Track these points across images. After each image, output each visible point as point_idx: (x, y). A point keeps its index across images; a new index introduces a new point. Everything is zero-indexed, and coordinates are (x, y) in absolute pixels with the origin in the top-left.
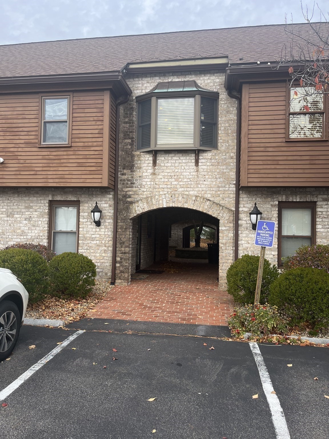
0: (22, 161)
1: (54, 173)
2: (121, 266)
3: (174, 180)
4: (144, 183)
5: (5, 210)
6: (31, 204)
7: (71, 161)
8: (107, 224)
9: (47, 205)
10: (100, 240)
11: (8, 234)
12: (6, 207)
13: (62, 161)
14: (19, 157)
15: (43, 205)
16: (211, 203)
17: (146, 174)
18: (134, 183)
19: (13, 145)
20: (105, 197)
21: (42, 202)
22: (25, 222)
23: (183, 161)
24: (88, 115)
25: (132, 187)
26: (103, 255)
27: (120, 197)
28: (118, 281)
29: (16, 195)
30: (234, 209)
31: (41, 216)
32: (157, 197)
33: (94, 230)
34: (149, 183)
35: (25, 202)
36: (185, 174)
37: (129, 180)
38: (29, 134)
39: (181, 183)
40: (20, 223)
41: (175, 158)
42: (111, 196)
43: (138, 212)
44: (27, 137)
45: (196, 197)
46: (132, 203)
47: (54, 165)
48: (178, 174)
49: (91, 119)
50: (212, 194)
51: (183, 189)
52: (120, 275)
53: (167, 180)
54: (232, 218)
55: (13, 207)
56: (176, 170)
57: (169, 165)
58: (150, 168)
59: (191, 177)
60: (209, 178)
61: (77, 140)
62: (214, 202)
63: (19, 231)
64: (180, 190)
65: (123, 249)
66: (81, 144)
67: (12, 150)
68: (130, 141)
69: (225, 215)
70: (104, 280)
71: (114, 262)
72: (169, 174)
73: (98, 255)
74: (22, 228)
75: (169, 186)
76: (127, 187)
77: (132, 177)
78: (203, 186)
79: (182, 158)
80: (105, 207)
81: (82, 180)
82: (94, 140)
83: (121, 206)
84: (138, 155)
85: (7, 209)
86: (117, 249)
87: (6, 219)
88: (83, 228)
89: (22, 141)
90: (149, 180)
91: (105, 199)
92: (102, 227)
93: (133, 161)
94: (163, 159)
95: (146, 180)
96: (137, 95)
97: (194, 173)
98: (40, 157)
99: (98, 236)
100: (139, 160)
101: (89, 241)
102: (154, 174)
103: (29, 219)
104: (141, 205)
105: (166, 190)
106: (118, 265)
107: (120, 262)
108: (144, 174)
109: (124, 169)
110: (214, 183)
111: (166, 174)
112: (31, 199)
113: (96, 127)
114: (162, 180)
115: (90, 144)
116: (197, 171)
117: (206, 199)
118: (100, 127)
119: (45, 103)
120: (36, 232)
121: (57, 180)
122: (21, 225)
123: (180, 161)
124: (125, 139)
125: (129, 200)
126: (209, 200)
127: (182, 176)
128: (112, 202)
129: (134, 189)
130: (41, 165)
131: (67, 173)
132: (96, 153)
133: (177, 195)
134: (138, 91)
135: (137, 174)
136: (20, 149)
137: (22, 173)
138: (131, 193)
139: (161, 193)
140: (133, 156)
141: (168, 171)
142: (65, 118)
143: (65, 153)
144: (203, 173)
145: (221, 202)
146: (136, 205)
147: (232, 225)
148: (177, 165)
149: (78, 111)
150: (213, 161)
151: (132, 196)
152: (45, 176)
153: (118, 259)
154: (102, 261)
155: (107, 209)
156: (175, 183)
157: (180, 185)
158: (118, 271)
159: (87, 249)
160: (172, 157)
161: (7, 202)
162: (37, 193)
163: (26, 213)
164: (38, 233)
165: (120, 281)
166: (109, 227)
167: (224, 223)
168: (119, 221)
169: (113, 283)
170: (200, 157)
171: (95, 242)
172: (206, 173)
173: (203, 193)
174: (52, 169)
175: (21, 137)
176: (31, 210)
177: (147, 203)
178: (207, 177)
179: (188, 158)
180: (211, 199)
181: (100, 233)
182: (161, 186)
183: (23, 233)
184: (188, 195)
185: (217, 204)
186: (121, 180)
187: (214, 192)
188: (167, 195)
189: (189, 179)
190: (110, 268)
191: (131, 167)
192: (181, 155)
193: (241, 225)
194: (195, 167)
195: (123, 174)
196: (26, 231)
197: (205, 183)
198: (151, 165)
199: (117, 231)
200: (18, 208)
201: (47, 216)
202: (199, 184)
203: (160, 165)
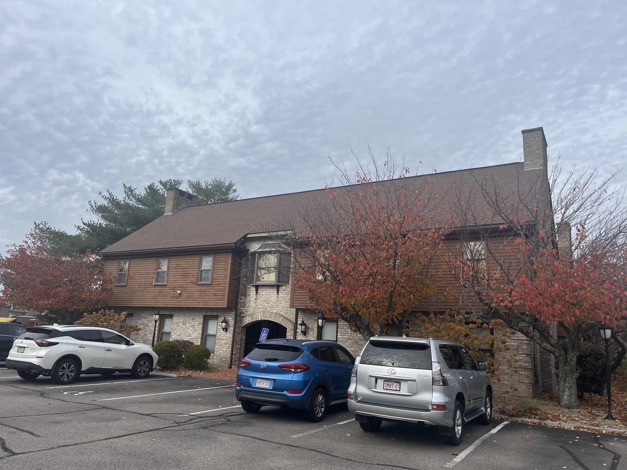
0: (189, 293)
1: (203, 299)
2: (235, 357)
3: (266, 303)
4: (251, 305)
5: (182, 321)
6: (195, 318)
7: (211, 293)
8: (230, 330)
9: (202, 318)
10: (227, 340)
11: (182, 335)
12: (183, 319)
13: (207, 293)
14: (188, 290)
15: (200, 318)
16: (283, 317)
17: (252, 299)
18: (245, 305)
19: (185, 284)
20: (231, 314)
21: (200, 316)
22: (191, 328)
23: (272, 291)
24: (221, 266)
25: (245, 307)
26: (227, 350)
27: (238, 313)
28: (233, 367)
29: (188, 312)
30: (294, 322)
31: (199, 325)
32: (256, 313)
33: (224, 334)
34: (253, 305)
35: (192, 316)
36: (272, 299)
37: (243, 303)
38: (194, 277)
39: (269, 305)
40: (189, 329)
41: (267, 289)
42: (234, 313)
43: (246, 323)
44: (192, 279)
45: (276, 313)
46: (244, 317)
47: (203, 295)
48: (268, 299)
49: (222, 268)
50: (284, 312)
51: (270, 309)
52: (234, 363)
53: (262, 303)
54: (293, 328)
55: (186, 319)
56: (267, 297)
57: (264, 293)
58: (254, 295)
59: (274, 301)
60: (283, 302)
61: (215, 280)
62: (285, 317)
63: (188, 334)
64: (269, 309)
65: (237, 346)
66: (216, 283)
67: (185, 286)
68: (246, 279)
69: (290, 325)
70: (226, 365)
71: (232, 354)
72: (264, 299)
73: (225, 349)
74: (190, 332)
75: (263, 307)
76: (242, 307)
77: (245, 301)
78: (280, 307)
79: (271, 290)
80: (230, 320)
81: (215, 304)
82: (223, 280)
83: (238, 319)
84: (249, 288)
85: (183, 320)
86: (234, 346)
87: (182, 326)
88: (219, 332)
89: (190, 281)
90: (253, 303)
91: (231, 315)
92: (228, 332)
93: (246, 291)
94: (261, 290)
95: (252, 303)
96: (252, 251)
97: (276, 299)
98: (197, 290)
99: (225, 338)
100: (249, 291)
101: (221, 341)
102: (256, 299)
103: (193, 326)
104: (248, 318)
105: (261, 309)
106: (234, 356)
107: (235, 355)
108: (251, 299)
109: (241, 296)
110: (286, 305)
111: (262, 299)
112: (195, 314)
113: (224, 273)
114: (260, 303)
115: (221, 283)
116: (278, 297)
117: (281, 315)
118: (226, 273)
119: (202, 259)
120: (196, 334)
121: (203, 304)
122: (189, 330)
123: (270, 291)
124: (244, 278)
125: (242, 315)
126: (283, 316)
127: (270, 301)
128: (234, 317)
129: (246, 308)
130: (197, 295)
131: (208, 299)
132: (223, 288)
133: (266, 312)
134: (252, 249)
135: (248, 299)
136: (188, 286)
137: (188, 299)
138: (244, 311)
139: (259, 311)
140: (246, 288)
141: (263, 297)
142: (210, 268)
143: (208, 288)
144: (281, 299)
145: (289, 317)
146: (246, 318)
147: (293, 332)
148: (268, 293)
149: (217, 264)
150: (286, 291)
151: (244, 313)
152: (198, 301)
153: (234, 352)
154: (226, 353)
155: (231, 321)
156: (266, 305)
157: (269, 306)
158: (233, 360)
159: (219, 346)
160: (266, 289)
161: (183, 316)
162: (198, 311)
163: (192, 323)
164: (197, 335)
165: (234, 366)
166: (231, 332)
167: (289, 331)
168: (236, 328)
169: (230, 368)
170: (280, 289)
171: (223, 341)
172: (282, 299)
173: (280, 311)
174: (202, 297)
175: (190, 279)
176: (195, 321)
177: (251, 317)
178: (282, 301)
179: (274, 289)
180: (283, 315)
181: (227, 336)
182: (259, 307)
183: (190, 335)
184: (272, 312)
185: (286, 318)
186: (239, 303)
187: (285, 311)
188: (261, 313)
189: (273, 302)
190: (229, 358)
191: (245, 295)
192: (270, 287)
193: (298, 332)
194: (277, 295)
195: (241, 299)
196: (191, 334)
197: (281, 305)
198: (255, 293)
199: (235, 335)
200: (188, 320)
201: (202, 325)
202: (278, 306)
203: (260, 294)
